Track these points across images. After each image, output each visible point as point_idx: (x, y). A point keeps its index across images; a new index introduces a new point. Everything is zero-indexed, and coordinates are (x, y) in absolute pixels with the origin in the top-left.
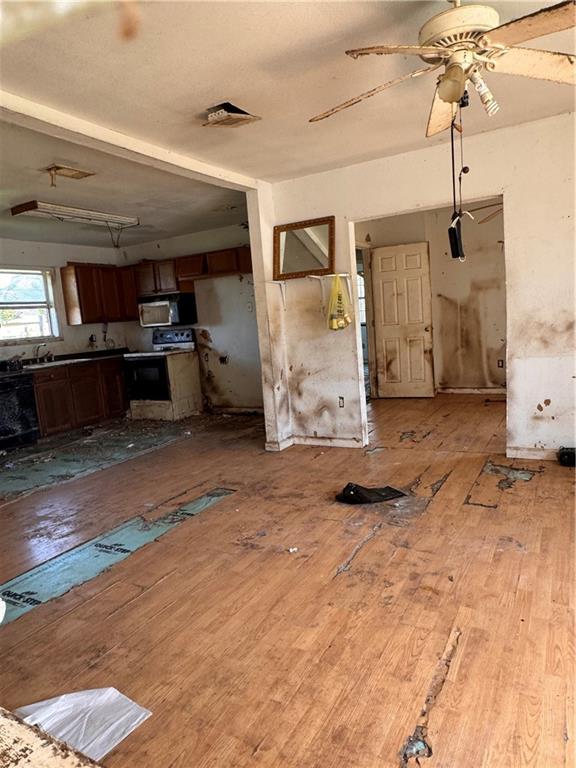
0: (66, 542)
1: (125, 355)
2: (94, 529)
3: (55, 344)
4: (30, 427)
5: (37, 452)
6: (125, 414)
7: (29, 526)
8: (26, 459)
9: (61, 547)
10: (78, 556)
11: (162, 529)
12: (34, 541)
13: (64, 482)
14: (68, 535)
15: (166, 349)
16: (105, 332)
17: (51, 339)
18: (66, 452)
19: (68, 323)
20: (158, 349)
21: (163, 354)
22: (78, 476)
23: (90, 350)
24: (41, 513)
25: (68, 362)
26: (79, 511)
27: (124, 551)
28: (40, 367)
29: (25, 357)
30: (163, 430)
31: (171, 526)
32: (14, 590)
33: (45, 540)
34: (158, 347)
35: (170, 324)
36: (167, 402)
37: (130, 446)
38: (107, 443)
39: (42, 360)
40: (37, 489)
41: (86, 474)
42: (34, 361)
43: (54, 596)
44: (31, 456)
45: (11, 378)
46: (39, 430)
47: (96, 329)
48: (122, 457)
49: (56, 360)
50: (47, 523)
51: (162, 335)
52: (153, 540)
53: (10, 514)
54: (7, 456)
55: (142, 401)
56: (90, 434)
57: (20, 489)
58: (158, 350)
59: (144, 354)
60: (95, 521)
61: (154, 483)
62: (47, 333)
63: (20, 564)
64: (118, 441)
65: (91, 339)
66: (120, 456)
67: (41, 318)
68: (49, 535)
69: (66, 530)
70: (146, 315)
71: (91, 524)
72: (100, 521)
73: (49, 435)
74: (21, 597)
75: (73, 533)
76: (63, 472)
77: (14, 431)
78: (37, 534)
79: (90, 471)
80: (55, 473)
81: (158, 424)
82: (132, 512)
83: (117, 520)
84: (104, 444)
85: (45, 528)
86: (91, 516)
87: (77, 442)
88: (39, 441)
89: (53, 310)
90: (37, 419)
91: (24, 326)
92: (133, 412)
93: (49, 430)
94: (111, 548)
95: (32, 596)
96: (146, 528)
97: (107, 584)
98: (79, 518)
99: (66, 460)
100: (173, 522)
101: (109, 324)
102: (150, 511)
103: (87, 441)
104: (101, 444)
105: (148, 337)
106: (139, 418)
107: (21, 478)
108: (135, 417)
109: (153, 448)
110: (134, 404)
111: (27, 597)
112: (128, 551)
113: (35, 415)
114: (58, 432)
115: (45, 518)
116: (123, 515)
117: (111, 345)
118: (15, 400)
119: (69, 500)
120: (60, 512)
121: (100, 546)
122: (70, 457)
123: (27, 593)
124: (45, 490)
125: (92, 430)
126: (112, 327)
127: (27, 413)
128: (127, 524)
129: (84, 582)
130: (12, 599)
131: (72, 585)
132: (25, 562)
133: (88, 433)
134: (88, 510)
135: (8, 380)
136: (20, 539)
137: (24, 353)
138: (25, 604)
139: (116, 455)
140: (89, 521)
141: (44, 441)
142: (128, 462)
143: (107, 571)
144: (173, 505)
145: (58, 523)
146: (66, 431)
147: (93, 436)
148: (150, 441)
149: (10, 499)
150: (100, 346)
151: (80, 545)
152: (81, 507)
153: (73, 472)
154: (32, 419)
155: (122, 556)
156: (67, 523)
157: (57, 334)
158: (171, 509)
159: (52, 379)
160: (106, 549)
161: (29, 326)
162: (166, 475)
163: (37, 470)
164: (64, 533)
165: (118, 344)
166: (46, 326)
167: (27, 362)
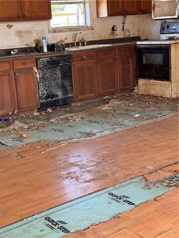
0: (88, 187)
1: (138, 43)
2: (108, 180)
3: (87, 32)
4: (67, 94)
5: (71, 113)
6: (134, 90)
7: (64, 168)
8: (64, 116)
9: (85, 190)
10: (96, 199)
11: (160, 191)
12: (66, 182)
13: (89, 138)
14: (89, 181)
15: (171, 39)
16: (124, 23)
17: (85, 28)
18: (90, 115)
19: (98, 16)
20: (164, 38)
21: (168, 42)
22: (98, 135)
23: (111, 37)
24: (72, 160)
25: (96, 46)
26: (99, 163)
27: (130, 203)
28: (77, 49)
29: (67, 42)
30: (163, 105)
31: (168, 189)
32: (53, 217)
33: (73, 181)
34: (164, 37)
35: (176, 17)
36: (167, 83)
37: (137, 115)
38: (120, 112)
39: (78, 44)
40: (71, 141)
41: (104, 134)
42: (73, 45)
43: (79, 229)
44: (68, 115)
45: (57, 57)
46: (73, 97)
47: (117, 21)
48: (131, 124)
49: (87, 44)
50: (76, 169)
51: (168, 27)
52: (152, 199)
53: (52, 157)
54: (52, 112)
55: (147, 80)
56: (108, 103)
57: (59, 139)
58: (163, 40)
59: (153, 43)
60: (109, 173)
61: (154, 149)
62: (82, 23)
63: (57, 197)
64: (127, 110)
65: (113, 29)
66: (129, 123)
67: (78, 11)
68: (77, 178)
69: (88, 176)
70: (157, 9)
71: (106, 175)
72: (112, 174)
73: (80, 100)
74: (57, 224)
75: (93, 180)
76: (88, 130)
77: (57, 96)
78: (69, 176)
79: (107, 132)
80: (82, 130)
81: (158, 99)
82: (137, 171)
83: (125, 177)
84: (117, 112)
85: (75, 172)
86: (107, 168)
87: (99, 108)
88: (73, 104)
89: (87, 5)
90: (72, 88)
91: (67, 16)
92: (140, 88)
93: (80, 97)
94: (120, 198)
95: (64, 225)
96: (147, 187)
97: (117, 228)
98: (98, 169)
99: (91, 122)
100: (169, 186)
101: (128, 17)
102: (150, 173)
103: (105, 108)
104: (115, 111)
105: (157, 27)
106: (144, 93)
107: (60, 131)
108: (141, 92)
109: (154, 120)
110: (141, 82)
111: (61, 225)
112: (133, 204)
113: (71, 85)
114: (86, 99)
115: (74, 165)
116: (130, 172)
117: (127, 34)
118: (59, 73)
119: (91, 154)
120: (85, 162)
121: (112, 195)
122: (93, 119)
123: (61, 222)
124: (76, 142)
125: (109, 100)
126: (130, 19)
127: (67, 83)
128: (133, 180)
129: (100, 223)
130: (50, 224)
131: (91, 223)
132: (61, 196)
133: (106, 102)
134: (104, 163)
135: (55, 58)
136: (57, 178)
137: (66, 38)
138: (59, 230)
139: (126, 122)
140: (105, 173)
141: (76, 104)
142: (134, 129)
143: (116, 217)
144: (169, 171)
145: (83, 170)
146: (91, 98)
147: (110, 104)
148: (152, 114)
149: (53, 146)
150: (119, 34)
151: (98, 191)
152: (99, 161)
153: (95, 131)
154: (69, 88)
155: (128, 207)
156: (89, 171)
157: (89, 24)
158: (168, 175)
159: (83, 60)
160: (118, 198)
161: (70, 17)
162: (164, 144)
163: (71, 126)
164: (87, 179)
165: (133, 33)
166: (82, 17)
167: (68, 45)
